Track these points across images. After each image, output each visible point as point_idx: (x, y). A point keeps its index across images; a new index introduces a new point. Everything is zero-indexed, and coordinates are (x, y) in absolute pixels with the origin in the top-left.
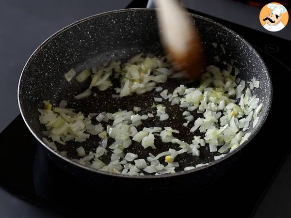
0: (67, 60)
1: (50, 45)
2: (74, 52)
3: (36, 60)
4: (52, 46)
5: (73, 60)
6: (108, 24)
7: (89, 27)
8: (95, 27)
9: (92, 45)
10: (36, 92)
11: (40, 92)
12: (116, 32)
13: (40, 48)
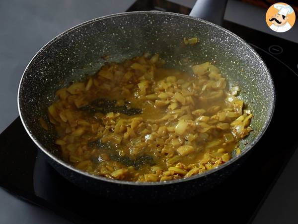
0: (96, 50)
1: (79, 32)
2: (105, 44)
3: (58, 43)
4: (81, 33)
5: (102, 52)
6: (144, 23)
7: (124, 22)
8: (130, 24)
9: (125, 41)
10: (52, 73)
11: (56, 74)
12: (152, 33)
13: (67, 32)
